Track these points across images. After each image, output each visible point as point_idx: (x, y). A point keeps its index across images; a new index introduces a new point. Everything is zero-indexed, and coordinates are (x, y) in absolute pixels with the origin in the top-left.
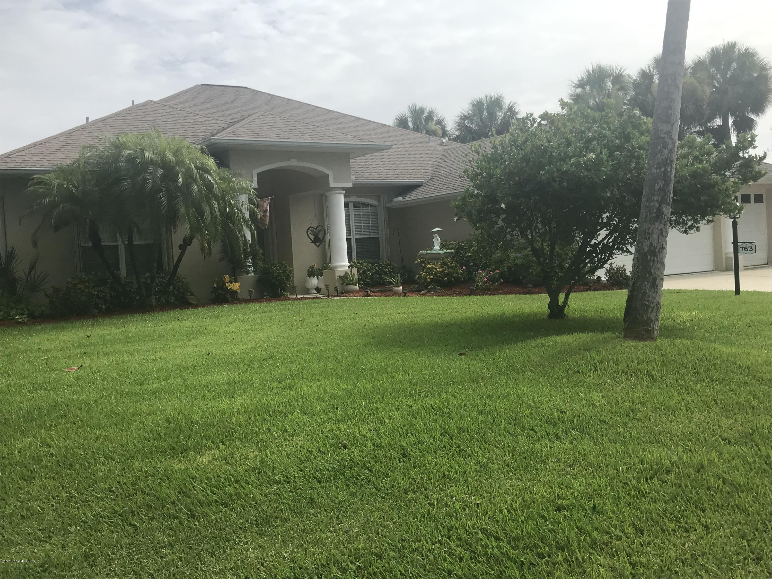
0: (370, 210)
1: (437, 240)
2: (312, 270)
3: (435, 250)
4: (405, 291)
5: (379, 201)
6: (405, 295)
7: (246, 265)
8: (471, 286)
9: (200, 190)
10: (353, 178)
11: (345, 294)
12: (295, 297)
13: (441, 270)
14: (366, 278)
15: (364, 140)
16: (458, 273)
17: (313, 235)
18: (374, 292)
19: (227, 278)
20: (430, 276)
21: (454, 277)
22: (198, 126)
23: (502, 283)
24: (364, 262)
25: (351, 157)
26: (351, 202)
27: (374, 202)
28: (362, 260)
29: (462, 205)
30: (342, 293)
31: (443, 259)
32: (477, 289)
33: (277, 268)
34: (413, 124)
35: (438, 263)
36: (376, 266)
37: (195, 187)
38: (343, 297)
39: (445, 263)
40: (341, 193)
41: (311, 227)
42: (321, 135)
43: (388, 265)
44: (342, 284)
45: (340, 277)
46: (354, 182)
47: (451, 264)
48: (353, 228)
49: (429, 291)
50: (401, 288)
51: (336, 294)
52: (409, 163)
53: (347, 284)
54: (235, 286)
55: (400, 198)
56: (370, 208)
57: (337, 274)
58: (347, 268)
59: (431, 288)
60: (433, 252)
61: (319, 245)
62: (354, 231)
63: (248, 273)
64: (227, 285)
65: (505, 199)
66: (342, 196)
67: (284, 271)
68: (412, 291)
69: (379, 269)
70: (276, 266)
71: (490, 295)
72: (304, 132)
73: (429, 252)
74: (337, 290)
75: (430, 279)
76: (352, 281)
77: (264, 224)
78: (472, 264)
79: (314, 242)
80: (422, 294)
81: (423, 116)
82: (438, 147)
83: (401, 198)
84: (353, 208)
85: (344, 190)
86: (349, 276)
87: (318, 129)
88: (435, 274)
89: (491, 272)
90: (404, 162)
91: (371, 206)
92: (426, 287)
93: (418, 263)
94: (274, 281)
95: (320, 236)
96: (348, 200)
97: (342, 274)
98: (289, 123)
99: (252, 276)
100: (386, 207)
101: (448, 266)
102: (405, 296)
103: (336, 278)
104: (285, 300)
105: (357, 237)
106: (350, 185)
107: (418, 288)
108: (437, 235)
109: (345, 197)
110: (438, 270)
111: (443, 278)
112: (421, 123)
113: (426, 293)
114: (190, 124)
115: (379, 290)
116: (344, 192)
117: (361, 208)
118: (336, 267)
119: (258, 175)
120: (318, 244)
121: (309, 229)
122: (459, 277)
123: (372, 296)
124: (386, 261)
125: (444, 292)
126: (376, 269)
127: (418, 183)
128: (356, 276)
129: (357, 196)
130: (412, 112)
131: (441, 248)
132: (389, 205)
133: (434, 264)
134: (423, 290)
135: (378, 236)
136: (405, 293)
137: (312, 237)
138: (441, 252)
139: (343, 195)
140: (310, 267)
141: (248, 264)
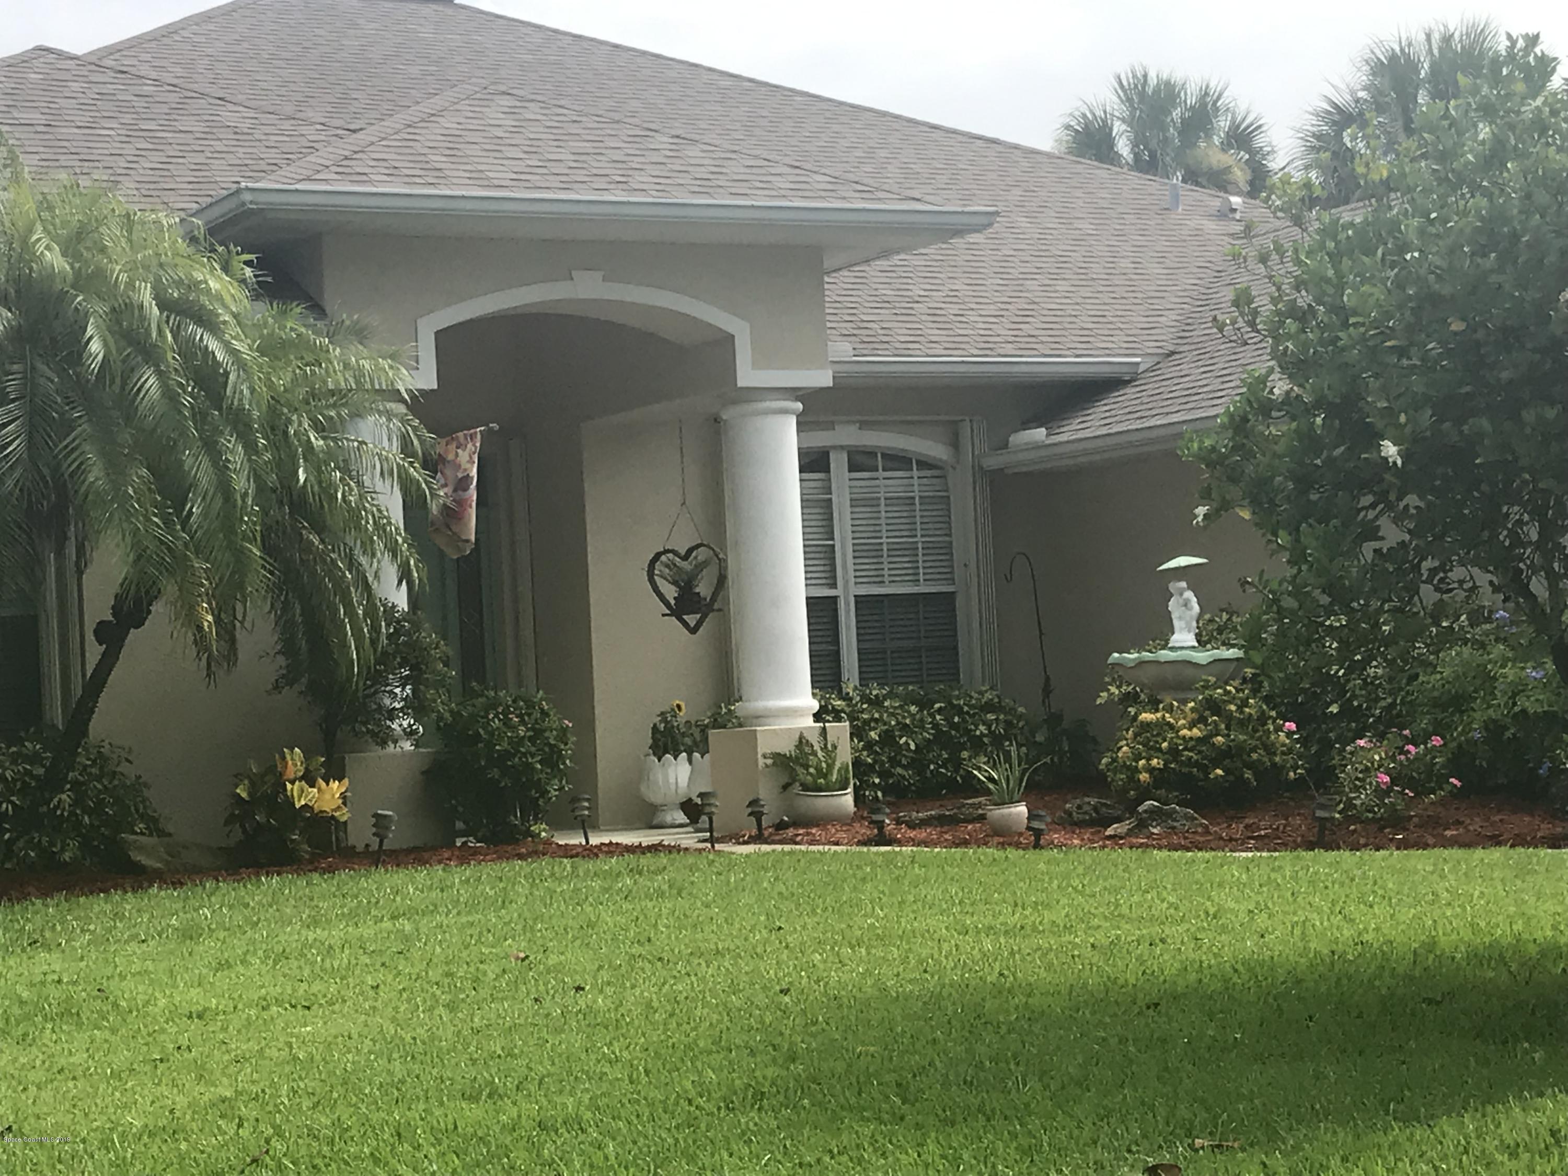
0: (916, 481)
1: (1186, 604)
2: (669, 729)
3: (1173, 649)
4: (1036, 824)
5: (955, 444)
6: (1038, 839)
7: (380, 707)
8: (1323, 807)
9: (170, 395)
10: (842, 350)
11: (791, 832)
12: (577, 840)
13: (1196, 732)
14: (894, 762)
15: (881, 195)
16: (1270, 749)
17: (675, 583)
18: (912, 826)
19: (295, 761)
20: (1149, 759)
21: (1251, 766)
22: (218, 146)
23: (1456, 794)
24: (891, 695)
25: (827, 264)
26: (834, 447)
27: (936, 450)
28: (881, 686)
29: (1235, 449)
30: (781, 826)
31: (1205, 687)
32: (1348, 820)
33: (507, 723)
34: (1135, 145)
35: (1184, 702)
36: (940, 711)
37: (151, 382)
38: (781, 842)
39: (1214, 706)
40: (785, 411)
41: (666, 551)
42: (701, 173)
43: (989, 707)
44: (785, 787)
45: (776, 756)
46: (839, 368)
47: (1240, 709)
48: (844, 555)
49: (1142, 825)
50: (1022, 809)
51: (754, 832)
52: (1086, 292)
53: (805, 787)
54: (327, 796)
55: (1039, 434)
56: (915, 473)
57: (764, 746)
58: (809, 722)
59: (1151, 811)
60: (1165, 655)
61: (699, 624)
62: (851, 567)
63: (384, 738)
64: (293, 789)
65: (1403, 418)
66: (791, 425)
67: (537, 733)
68: (1071, 824)
69: (953, 726)
70: (506, 713)
71: (1403, 845)
72: (635, 162)
73: (1146, 655)
74: (758, 816)
75: (1151, 770)
76: (825, 776)
77: (458, 540)
78: (1334, 709)
79: (678, 610)
80: (1110, 837)
81: (1176, 114)
82: (1211, 226)
83: (1043, 431)
84: (847, 475)
85: (797, 399)
86: (814, 754)
87: (693, 152)
88: (1174, 752)
89: (1410, 747)
90: (1062, 286)
91: (923, 464)
92: (1131, 808)
93: (1110, 701)
94: (495, 773)
95: (703, 589)
96: (820, 439)
97: (787, 747)
98: (574, 129)
99: (404, 754)
100: (981, 468)
101: (1229, 719)
102: (1037, 846)
103: (761, 762)
104: (535, 854)
105: (863, 591)
106: (823, 379)
107: (1095, 809)
108: (1184, 584)
109: (801, 426)
110: (1185, 732)
111: (1206, 770)
112: (1166, 141)
113: (1130, 832)
114: (188, 138)
115: (932, 818)
116: (800, 406)
117: (881, 474)
118: (759, 717)
119: (440, 335)
120: (692, 619)
121: (658, 556)
122: (1274, 765)
123: (899, 843)
124: (982, 693)
125: (1207, 832)
126: (935, 726)
127: (1116, 369)
128: (845, 755)
129: (864, 425)
130: (1129, 100)
131: (1202, 641)
132: (993, 462)
133: (1170, 709)
134: (1119, 820)
135: (951, 589)
136: (1038, 833)
137: (670, 592)
138: (1203, 657)
139: (793, 421)
140: (662, 714)
141: (387, 701)
